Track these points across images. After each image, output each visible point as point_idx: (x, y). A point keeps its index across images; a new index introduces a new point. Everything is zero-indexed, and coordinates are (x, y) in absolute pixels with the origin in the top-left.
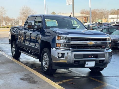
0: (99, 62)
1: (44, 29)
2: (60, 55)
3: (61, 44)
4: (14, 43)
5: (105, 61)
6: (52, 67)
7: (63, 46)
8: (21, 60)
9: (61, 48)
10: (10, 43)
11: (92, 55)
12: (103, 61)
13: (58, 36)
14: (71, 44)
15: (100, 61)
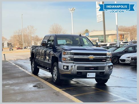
0: (100, 74)
1: (56, 47)
2: (65, 67)
3: (66, 58)
4: (33, 60)
5: (105, 73)
6: (59, 78)
7: (68, 60)
8: (39, 75)
9: (67, 61)
10: (30, 61)
11: (92, 67)
12: (103, 72)
13: (64, 52)
14: (75, 58)
15: (100, 72)
